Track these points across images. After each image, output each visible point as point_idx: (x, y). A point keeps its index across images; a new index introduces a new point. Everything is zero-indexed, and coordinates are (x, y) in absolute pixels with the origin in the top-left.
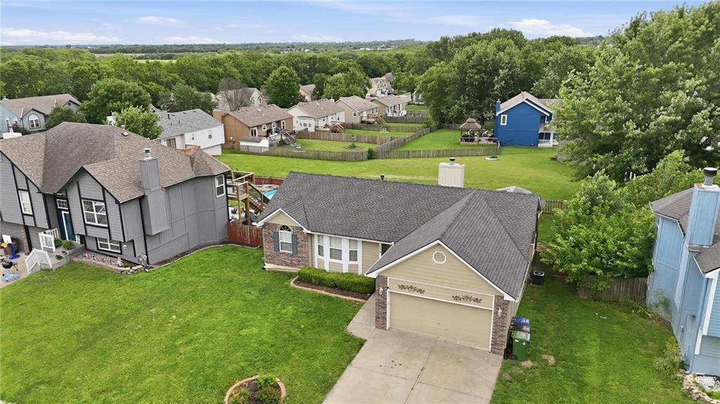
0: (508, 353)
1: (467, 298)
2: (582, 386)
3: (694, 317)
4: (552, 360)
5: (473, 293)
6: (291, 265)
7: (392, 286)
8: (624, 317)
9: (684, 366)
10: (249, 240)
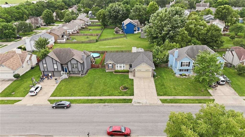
0: (154, 77)
1: (148, 70)
2: (164, 79)
3: (176, 67)
4: (159, 77)
5: (148, 69)
6: (112, 70)
7: (136, 70)
8: (166, 69)
9: (175, 74)
10: (96, 67)
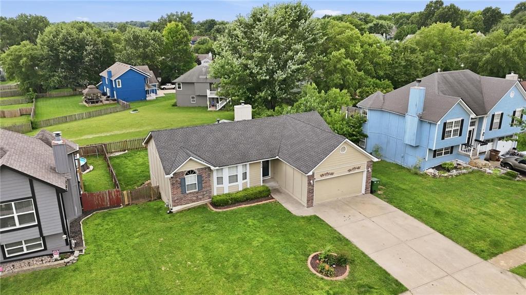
0: (372, 191)
4: (382, 187)
5: (356, 165)
7: (317, 177)
10: (109, 203)
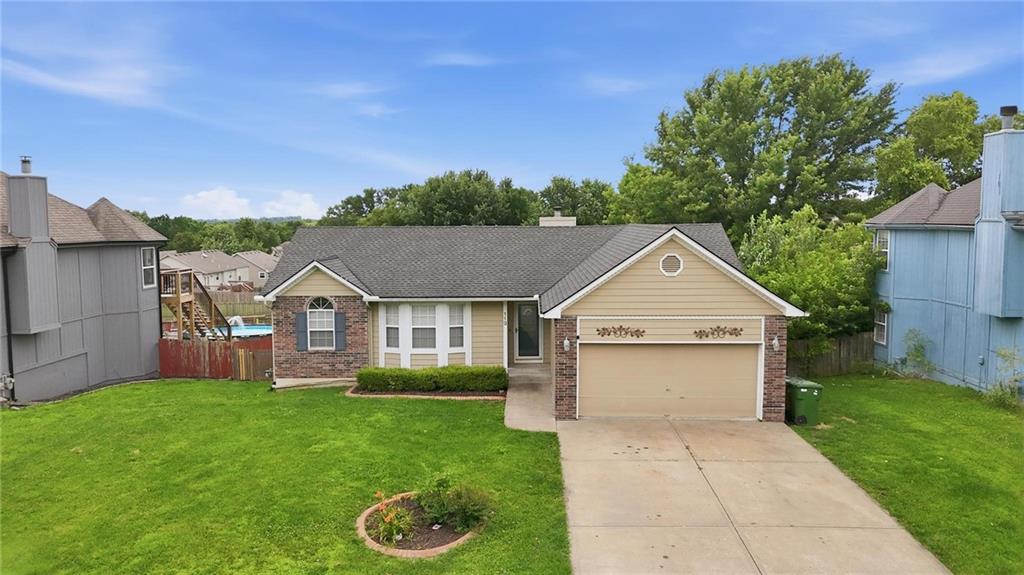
0: (791, 416)
1: (718, 330)
4: (849, 420)
5: (727, 318)
6: (334, 372)
7: (586, 332)
10: (208, 370)
